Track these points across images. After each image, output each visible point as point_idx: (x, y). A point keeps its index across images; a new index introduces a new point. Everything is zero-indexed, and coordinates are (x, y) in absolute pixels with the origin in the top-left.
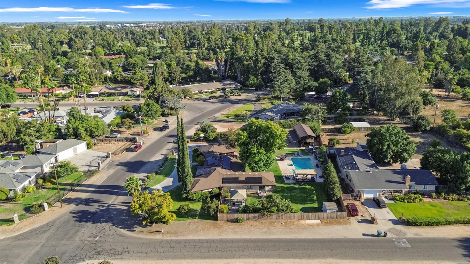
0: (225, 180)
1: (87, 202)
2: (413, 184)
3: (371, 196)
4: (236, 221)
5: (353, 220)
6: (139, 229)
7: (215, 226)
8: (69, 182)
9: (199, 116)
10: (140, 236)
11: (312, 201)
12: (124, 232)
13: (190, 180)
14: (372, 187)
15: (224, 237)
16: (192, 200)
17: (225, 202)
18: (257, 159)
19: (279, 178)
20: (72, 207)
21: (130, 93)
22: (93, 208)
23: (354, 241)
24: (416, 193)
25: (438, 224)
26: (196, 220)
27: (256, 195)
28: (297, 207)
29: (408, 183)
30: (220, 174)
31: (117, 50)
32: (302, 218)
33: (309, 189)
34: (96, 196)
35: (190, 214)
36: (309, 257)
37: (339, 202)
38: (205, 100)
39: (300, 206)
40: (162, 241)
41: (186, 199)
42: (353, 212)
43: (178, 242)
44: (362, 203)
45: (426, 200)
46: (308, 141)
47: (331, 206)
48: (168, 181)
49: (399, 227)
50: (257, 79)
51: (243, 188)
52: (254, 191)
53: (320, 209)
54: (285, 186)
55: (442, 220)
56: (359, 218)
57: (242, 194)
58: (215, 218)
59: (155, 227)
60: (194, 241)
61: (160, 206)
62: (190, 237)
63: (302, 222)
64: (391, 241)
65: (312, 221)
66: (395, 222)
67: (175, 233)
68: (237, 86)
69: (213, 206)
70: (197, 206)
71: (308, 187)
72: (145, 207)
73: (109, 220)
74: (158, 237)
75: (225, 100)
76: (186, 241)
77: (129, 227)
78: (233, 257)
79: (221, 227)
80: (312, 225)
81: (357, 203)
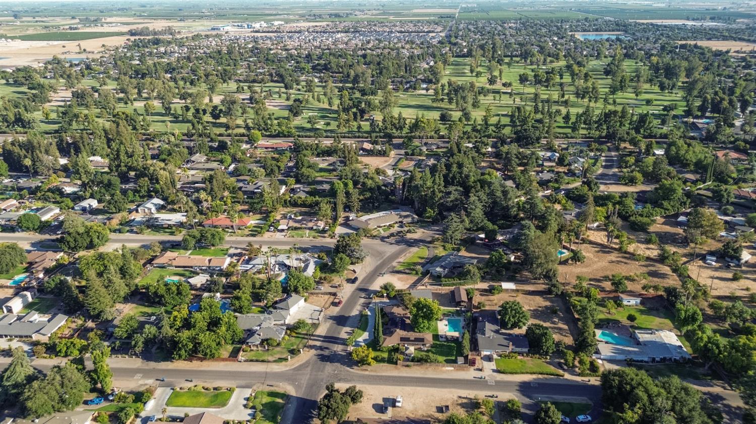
0: (403, 339)
1: (321, 348)
2: (514, 347)
3: (488, 353)
4: (407, 366)
5: (472, 368)
6: (355, 367)
7: (396, 368)
8: (305, 332)
9: (380, 264)
10: (357, 372)
11: (452, 355)
12: (348, 369)
13: (382, 337)
14: (488, 348)
15: (401, 374)
16: (382, 351)
17: (403, 353)
18: (422, 326)
19: (436, 337)
20: (313, 352)
21: (315, 228)
22: (326, 353)
23: (468, 381)
24: (515, 353)
25: (516, 373)
26: (386, 364)
27: (420, 350)
28: (441, 359)
29: (511, 347)
30: (399, 334)
31: (275, 130)
32: (444, 366)
33: (453, 346)
34: (325, 345)
35: (382, 360)
36: (442, 387)
37: (466, 357)
38: (383, 239)
39: (445, 358)
40: (369, 376)
41: (379, 350)
42: (473, 363)
43: (378, 376)
44: (482, 358)
45: (519, 357)
46: (462, 304)
47: (461, 360)
48: (366, 335)
49: (495, 374)
50: (434, 212)
51: (413, 345)
52: (419, 347)
53: (455, 362)
54: (438, 343)
55: (519, 371)
56: (476, 367)
57: (412, 349)
58: (396, 363)
59: (365, 367)
60: (386, 376)
61: (367, 356)
62: (384, 374)
63: (444, 368)
64: (487, 381)
65: (450, 368)
66: (494, 371)
67: (375, 371)
68: (413, 218)
69: (395, 357)
70: (385, 355)
71: (453, 344)
72: (359, 357)
73: (338, 361)
74: (367, 373)
75: (402, 240)
76: (382, 376)
77: (350, 366)
78: (405, 386)
79: (399, 369)
80: (448, 371)
81: (478, 358)
